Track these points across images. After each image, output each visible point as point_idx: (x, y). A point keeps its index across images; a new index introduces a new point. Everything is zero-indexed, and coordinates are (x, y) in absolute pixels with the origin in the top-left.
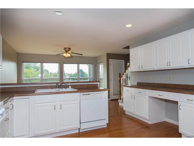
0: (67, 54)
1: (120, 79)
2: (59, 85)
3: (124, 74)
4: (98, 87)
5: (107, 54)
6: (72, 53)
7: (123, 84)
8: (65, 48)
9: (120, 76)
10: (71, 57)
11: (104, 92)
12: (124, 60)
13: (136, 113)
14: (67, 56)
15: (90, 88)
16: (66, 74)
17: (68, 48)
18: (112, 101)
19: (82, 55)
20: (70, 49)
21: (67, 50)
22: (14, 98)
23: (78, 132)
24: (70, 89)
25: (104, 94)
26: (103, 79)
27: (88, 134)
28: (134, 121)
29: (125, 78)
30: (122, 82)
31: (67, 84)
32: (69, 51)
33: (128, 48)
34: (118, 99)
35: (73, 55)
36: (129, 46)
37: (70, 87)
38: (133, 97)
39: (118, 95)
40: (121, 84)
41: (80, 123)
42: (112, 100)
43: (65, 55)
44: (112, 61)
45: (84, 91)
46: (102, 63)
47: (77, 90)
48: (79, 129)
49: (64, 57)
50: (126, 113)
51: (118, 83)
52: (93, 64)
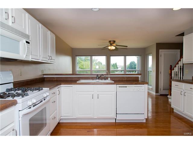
0: (112, 47)
1: (171, 72)
2: (99, 76)
3: (176, 67)
4: (139, 80)
5: (157, 43)
6: (117, 46)
7: (174, 77)
8: (110, 41)
9: (171, 69)
10: (116, 49)
11: (143, 85)
12: (180, 50)
13: (186, 112)
14: (112, 49)
15: (130, 80)
16: (119, 65)
17: (113, 41)
18: (161, 97)
19: (127, 47)
20: (114, 42)
21: (112, 43)
22: (62, 85)
23: (115, 122)
24: (109, 81)
25: (143, 87)
26: (151, 71)
27: (123, 125)
28: (183, 121)
29: (177, 71)
30: (173, 76)
31: (107, 76)
32: (114, 43)
33: (182, 34)
34: (168, 95)
35: (118, 47)
36: (184, 33)
37: (109, 79)
38: (183, 93)
39: (168, 90)
40: (172, 77)
41: (116, 114)
42: (161, 95)
43: (110, 48)
44: (162, 52)
45: (120, 83)
46: (151, 54)
47: (114, 82)
48: (116, 119)
49: (109, 50)
50: (174, 111)
51: (169, 77)
52: (141, 55)
